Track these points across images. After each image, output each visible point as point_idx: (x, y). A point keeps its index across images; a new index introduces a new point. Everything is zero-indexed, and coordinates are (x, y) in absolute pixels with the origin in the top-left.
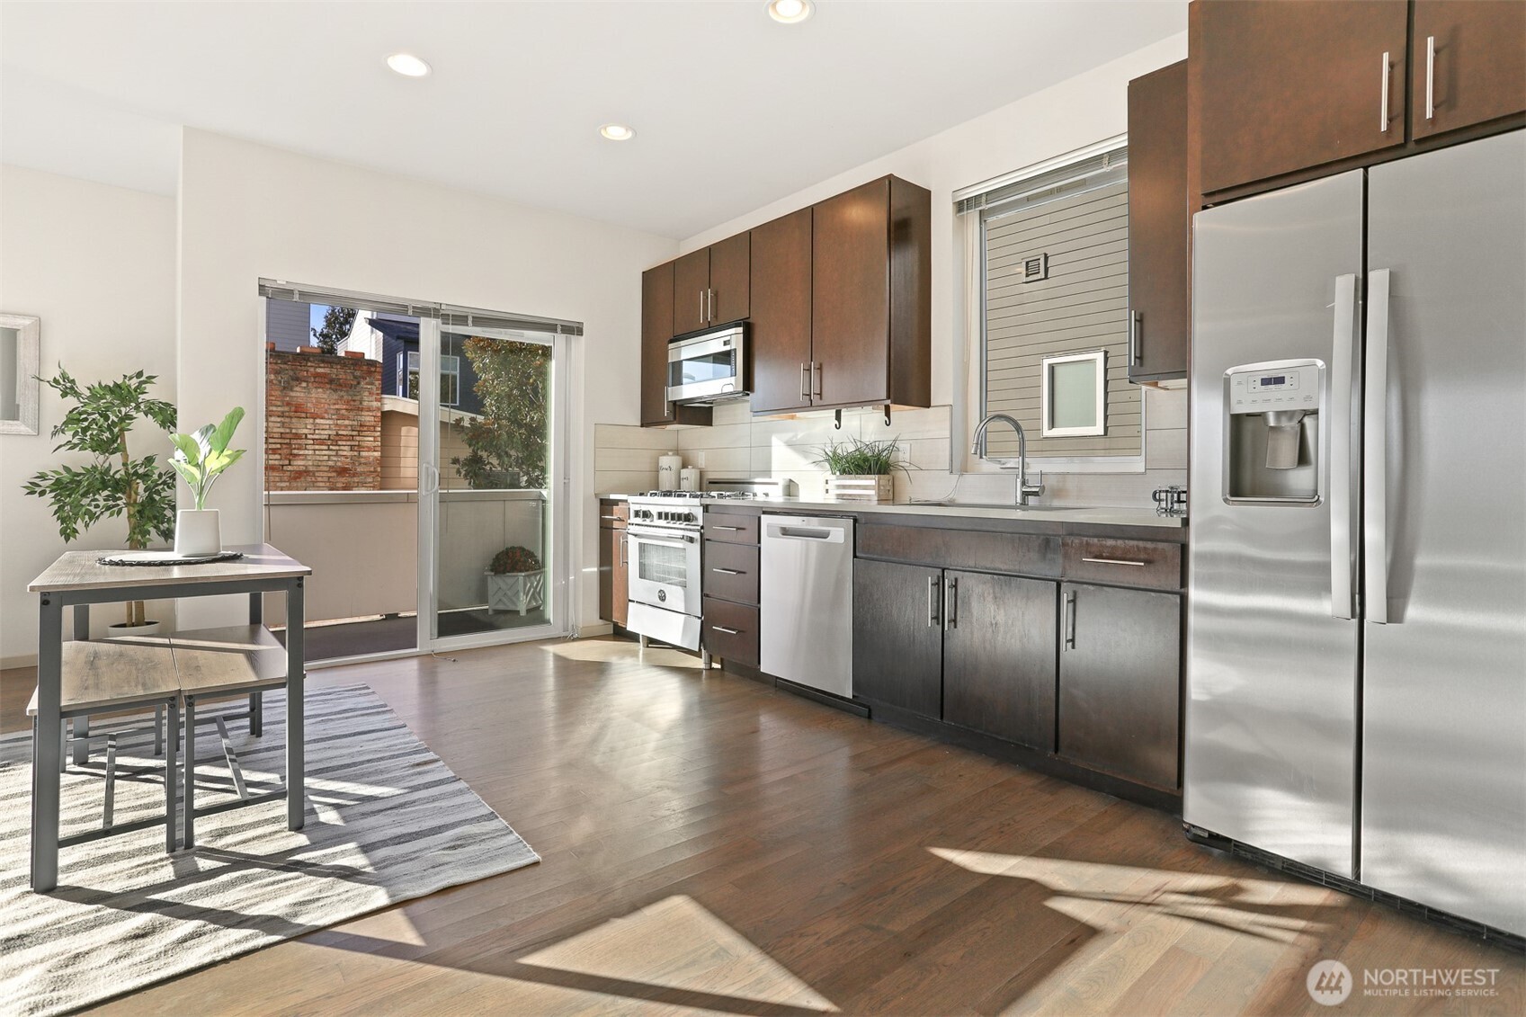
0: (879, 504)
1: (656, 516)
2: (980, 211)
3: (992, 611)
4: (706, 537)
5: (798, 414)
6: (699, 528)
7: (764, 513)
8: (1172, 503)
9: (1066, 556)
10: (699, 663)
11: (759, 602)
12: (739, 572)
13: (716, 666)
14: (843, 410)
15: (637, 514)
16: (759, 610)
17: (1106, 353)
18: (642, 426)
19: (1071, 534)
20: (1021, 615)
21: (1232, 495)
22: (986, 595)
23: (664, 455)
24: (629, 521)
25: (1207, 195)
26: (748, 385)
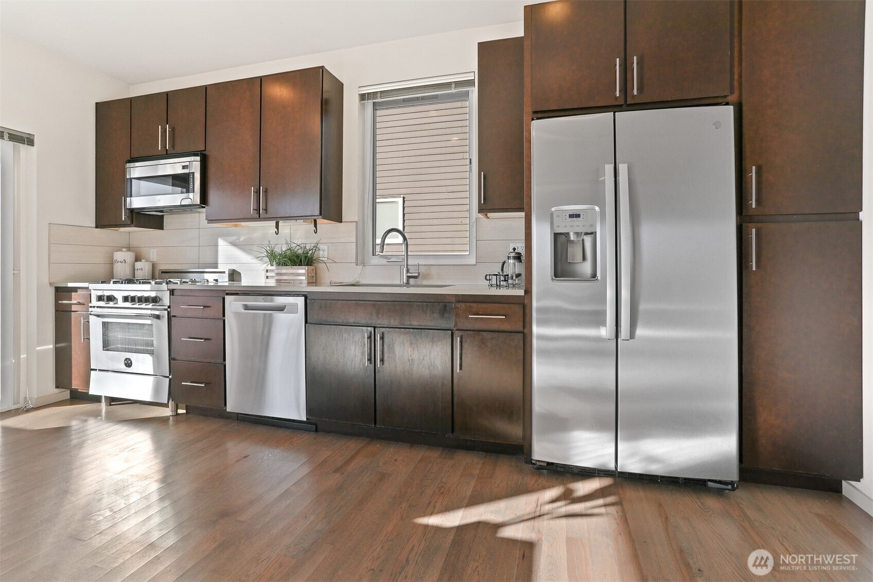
0: (308, 286)
1: (120, 300)
2: (374, 102)
3: (409, 352)
4: (172, 314)
5: (243, 224)
6: (167, 307)
7: (227, 294)
8: (500, 282)
9: (457, 315)
10: (167, 412)
11: (224, 360)
12: (205, 339)
13: (180, 411)
14: (280, 222)
15: (100, 298)
16: (225, 366)
17: (404, 198)
18: (97, 227)
19: (458, 302)
20: (428, 353)
21: (556, 277)
22: (405, 342)
23: (117, 251)
24: (90, 305)
25: (535, 112)
26: (204, 200)
